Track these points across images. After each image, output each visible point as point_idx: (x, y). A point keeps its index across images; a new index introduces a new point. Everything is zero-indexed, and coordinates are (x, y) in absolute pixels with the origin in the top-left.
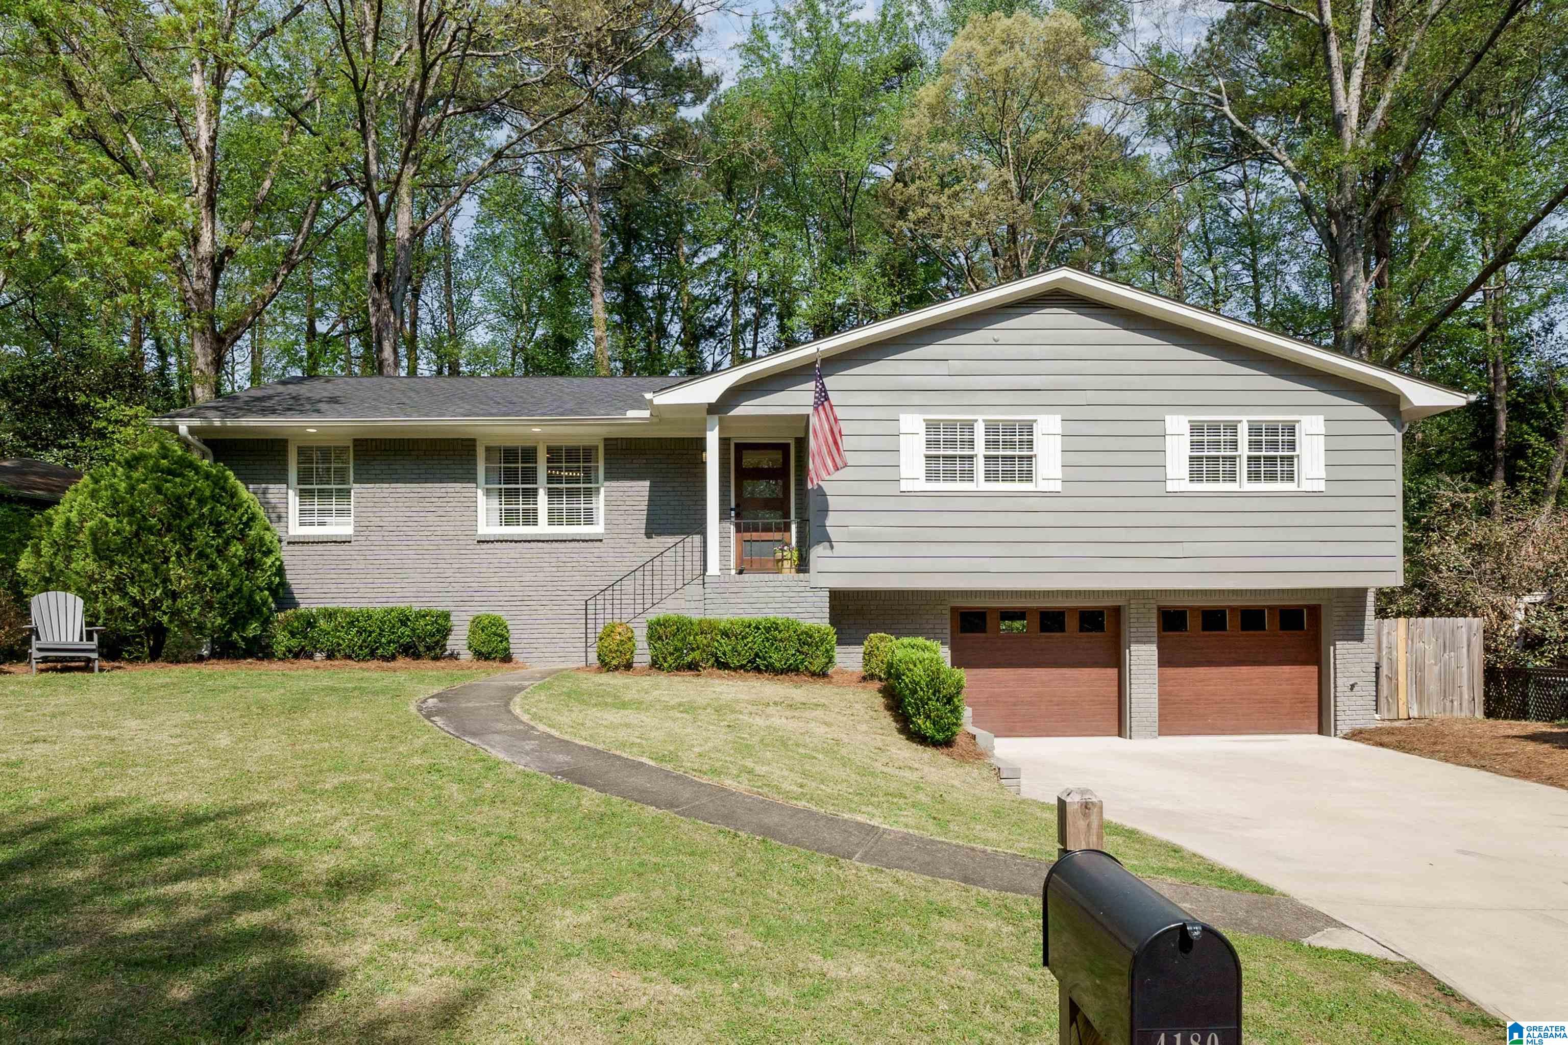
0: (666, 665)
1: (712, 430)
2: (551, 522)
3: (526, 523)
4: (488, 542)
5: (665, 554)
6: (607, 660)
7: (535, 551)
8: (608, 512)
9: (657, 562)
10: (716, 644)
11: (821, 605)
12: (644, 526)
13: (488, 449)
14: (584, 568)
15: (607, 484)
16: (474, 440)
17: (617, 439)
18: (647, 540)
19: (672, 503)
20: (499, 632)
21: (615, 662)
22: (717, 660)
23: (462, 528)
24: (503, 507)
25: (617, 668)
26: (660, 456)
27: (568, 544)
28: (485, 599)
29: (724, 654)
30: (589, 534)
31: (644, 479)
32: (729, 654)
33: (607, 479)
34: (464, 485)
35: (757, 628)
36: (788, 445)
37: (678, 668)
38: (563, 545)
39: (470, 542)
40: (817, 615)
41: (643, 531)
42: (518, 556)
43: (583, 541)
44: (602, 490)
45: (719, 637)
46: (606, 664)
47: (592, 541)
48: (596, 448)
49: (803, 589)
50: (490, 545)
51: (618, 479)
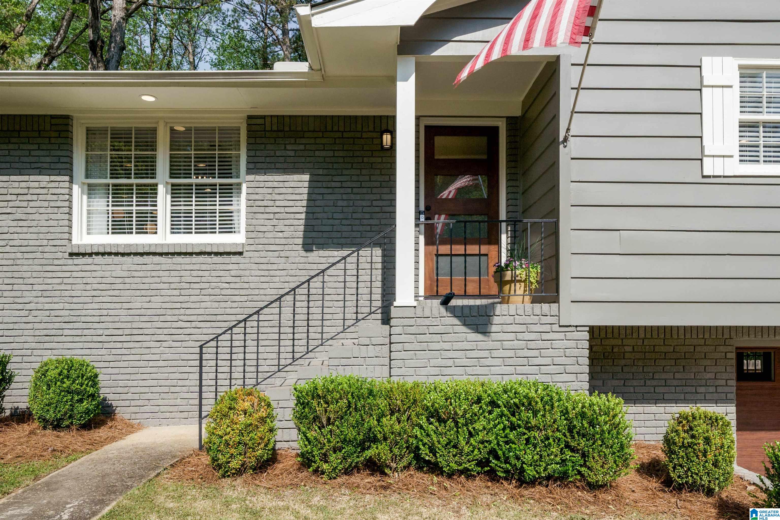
0: (325, 466)
1: (406, 80)
2: (175, 230)
3: (141, 231)
4: (84, 255)
5: (329, 272)
6: (222, 459)
7: (149, 267)
8: (251, 215)
9: (316, 284)
10: (417, 431)
11: (576, 352)
12: (301, 234)
13: (90, 132)
14: (217, 291)
15: (251, 177)
16: (67, 117)
17: (264, 117)
18: (303, 253)
19: (340, 203)
20: (75, 386)
21: (235, 464)
22: (417, 457)
23: (49, 236)
24: (110, 208)
25: (239, 472)
26: (324, 141)
27: (195, 259)
28: (79, 332)
29: (433, 450)
30: (224, 245)
31: (303, 173)
32: (441, 451)
33: (249, 171)
34: (53, 178)
35: (493, 404)
36: (496, 129)
37: (348, 472)
38: (188, 259)
39: (60, 255)
40: (569, 369)
41: (300, 241)
42: (125, 274)
43: (216, 254)
44: (244, 186)
45: (423, 421)
46: (220, 466)
47: (229, 254)
48: (238, 129)
49: (547, 328)
50: (88, 260)
51: (265, 170)
